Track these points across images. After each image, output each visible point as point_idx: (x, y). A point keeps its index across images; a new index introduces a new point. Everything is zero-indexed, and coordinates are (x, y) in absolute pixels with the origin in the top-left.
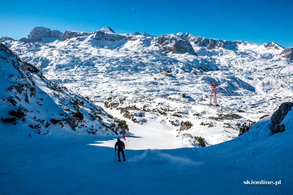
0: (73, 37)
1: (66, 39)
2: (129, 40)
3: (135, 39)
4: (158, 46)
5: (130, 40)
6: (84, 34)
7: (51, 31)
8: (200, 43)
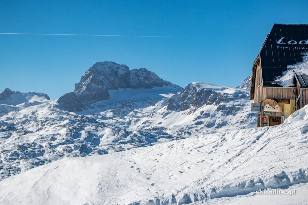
0: (208, 104)
1: (188, 108)
6: (236, 96)
7: (129, 71)
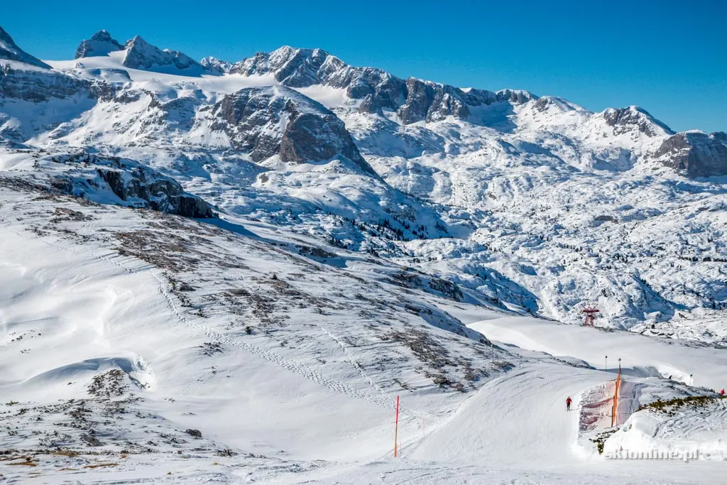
2: (104, 99)
3: (130, 96)
4: (227, 130)
5: (109, 99)
8: (372, 98)
